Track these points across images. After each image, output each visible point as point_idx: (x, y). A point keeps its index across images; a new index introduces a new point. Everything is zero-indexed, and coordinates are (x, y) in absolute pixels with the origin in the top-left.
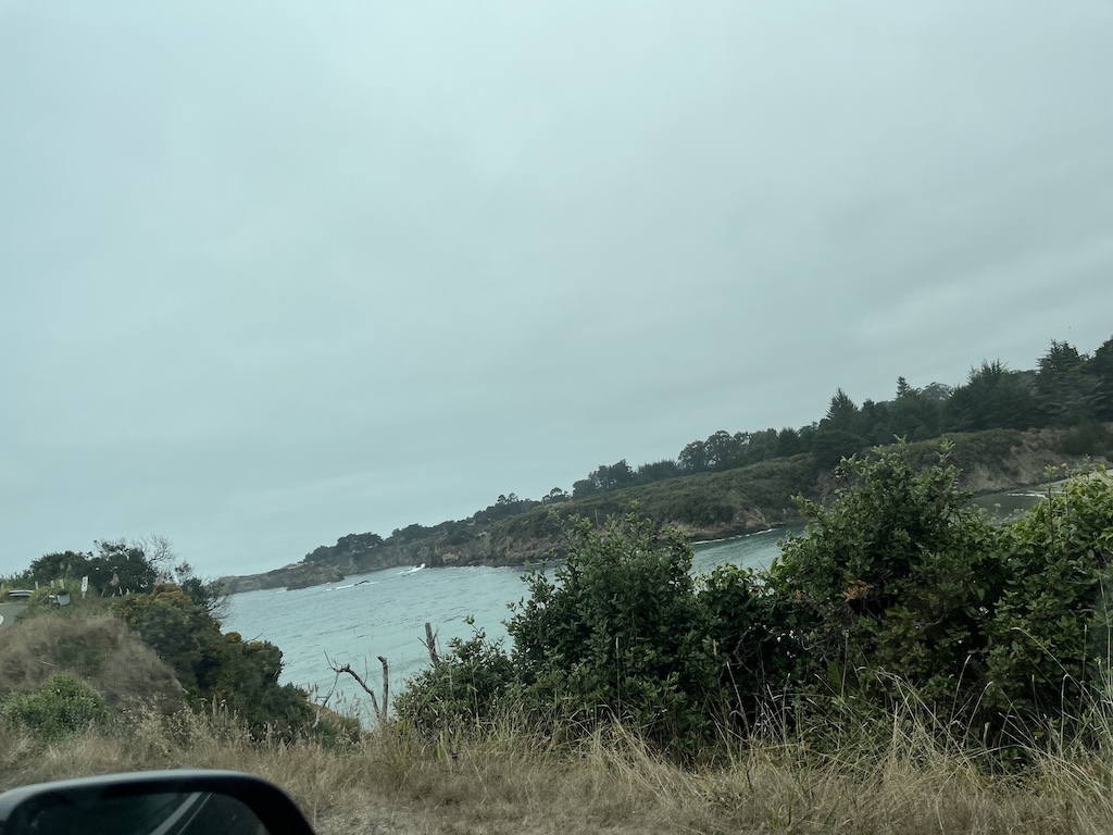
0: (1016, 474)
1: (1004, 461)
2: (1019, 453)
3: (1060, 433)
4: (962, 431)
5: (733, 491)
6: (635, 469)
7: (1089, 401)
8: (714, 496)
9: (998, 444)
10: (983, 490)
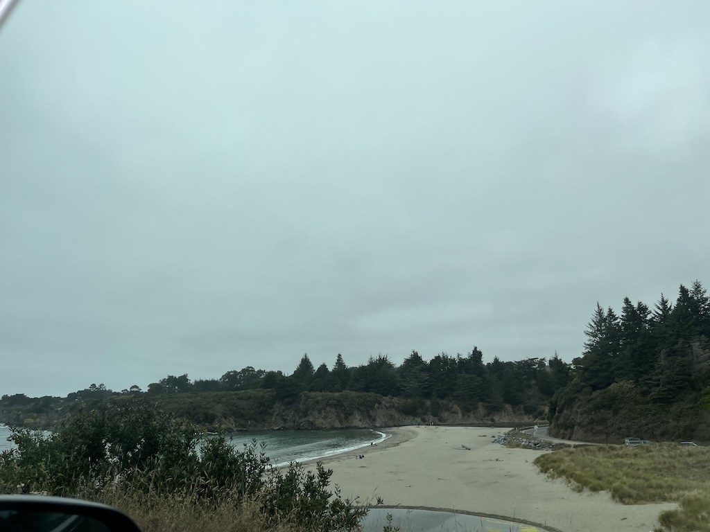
0: (375, 420)
1: (371, 412)
2: (378, 408)
3: (403, 401)
4: (355, 391)
5: (220, 405)
6: (192, 382)
7: (420, 387)
8: (208, 406)
9: (369, 401)
10: (355, 426)
